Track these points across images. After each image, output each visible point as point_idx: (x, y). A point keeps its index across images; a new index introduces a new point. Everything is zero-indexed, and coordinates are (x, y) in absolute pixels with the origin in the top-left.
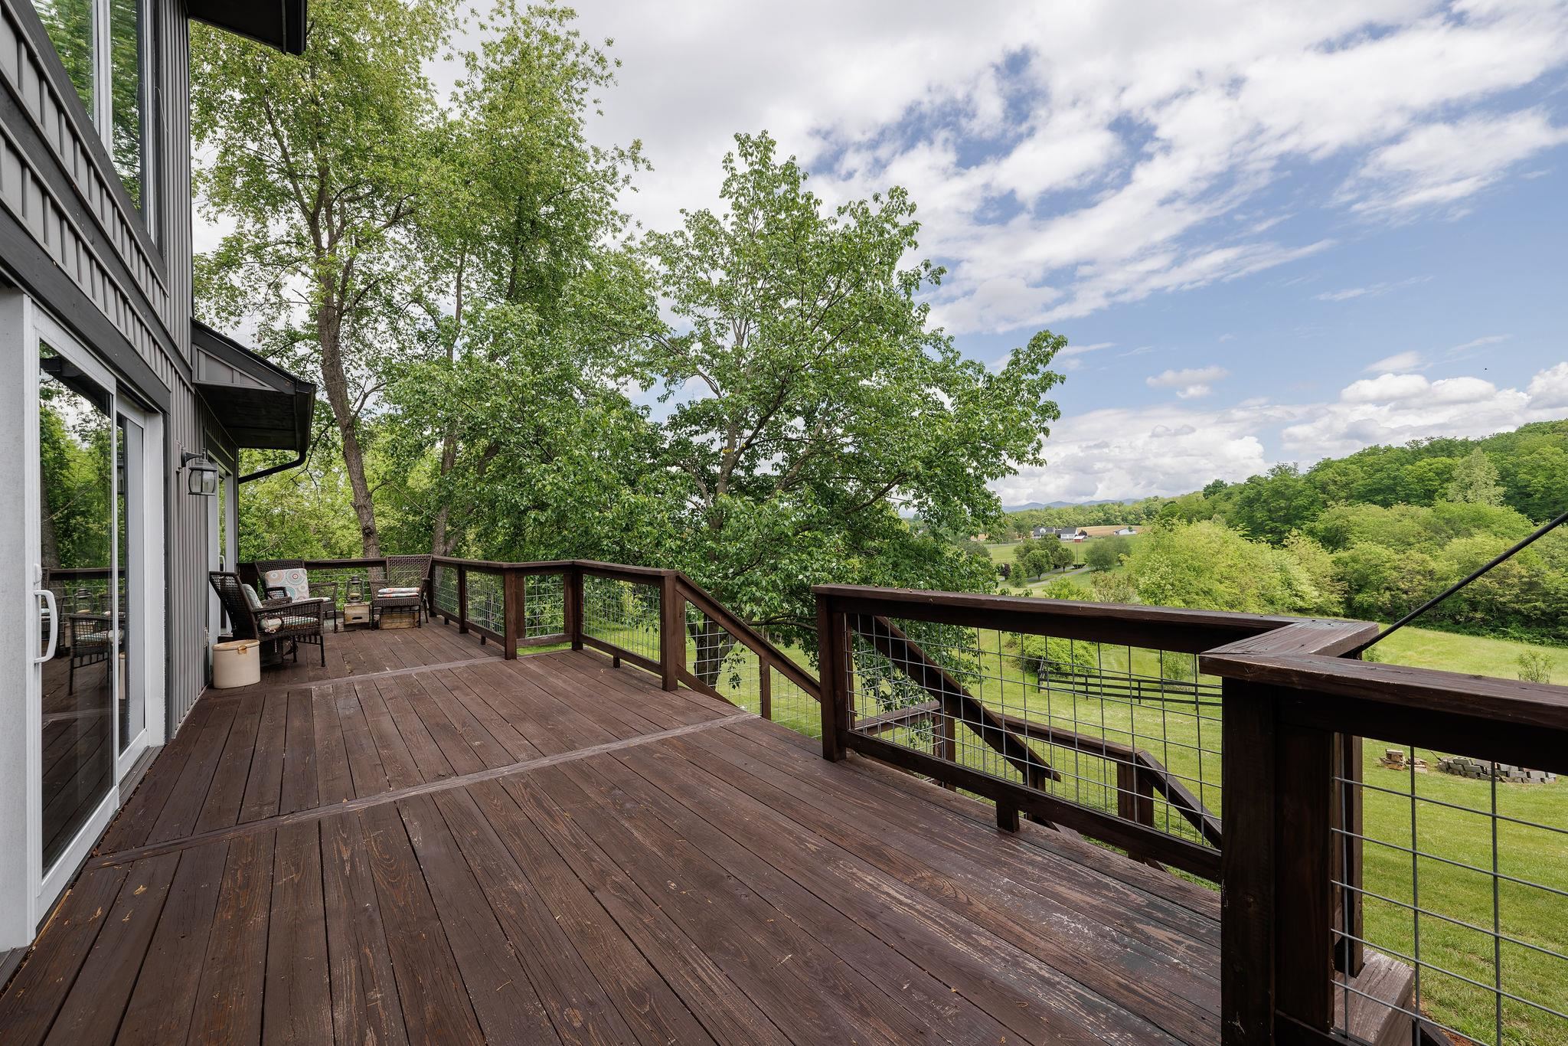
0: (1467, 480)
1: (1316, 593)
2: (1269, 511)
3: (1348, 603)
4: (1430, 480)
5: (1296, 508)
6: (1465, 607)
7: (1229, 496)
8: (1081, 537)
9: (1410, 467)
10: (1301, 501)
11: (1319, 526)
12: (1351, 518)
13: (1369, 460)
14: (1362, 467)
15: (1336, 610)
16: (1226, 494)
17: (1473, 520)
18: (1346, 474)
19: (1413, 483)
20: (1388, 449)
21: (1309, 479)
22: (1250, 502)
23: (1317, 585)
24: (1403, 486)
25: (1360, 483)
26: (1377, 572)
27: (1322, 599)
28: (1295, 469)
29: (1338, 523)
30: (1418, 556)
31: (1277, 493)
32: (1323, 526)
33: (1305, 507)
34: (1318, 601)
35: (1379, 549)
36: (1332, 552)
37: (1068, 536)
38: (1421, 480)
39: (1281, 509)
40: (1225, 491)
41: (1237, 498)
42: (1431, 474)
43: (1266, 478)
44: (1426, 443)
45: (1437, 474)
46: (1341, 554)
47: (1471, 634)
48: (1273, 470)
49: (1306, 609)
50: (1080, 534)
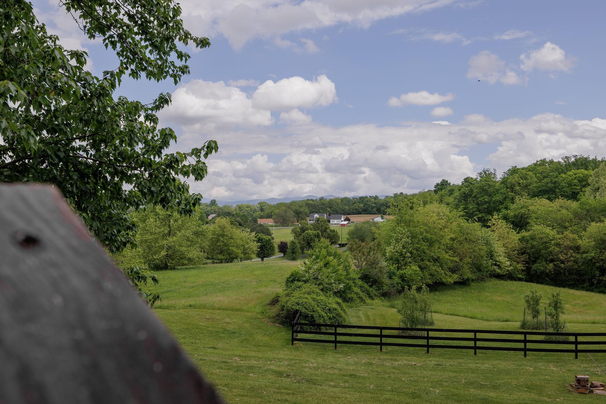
0: (596, 185)
1: (508, 263)
2: (478, 204)
3: (528, 270)
4: (575, 185)
5: (494, 202)
6: (597, 273)
7: (451, 192)
8: (346, 223)
9: (563, 175)
10: (498, 197)
11: (511, 214)
12: (530, 208)
13: (540, 169)
14: (536, 174)
15: (520, 276)
16: (450, 191)
17: (602, 211)
18: (526, 179)
19: (565, 187)
20: (551, 162)
21: (504, 181)
22: (465, 197)
23: (509, 257)
24: (559, 189)
25: (535, 185)
26: (546, 248)
27: (512, 268)
28: (494, 174)
29: (523, 211)
30: (571, 236)
31: (483, 191)
32: (512, 214)
33: (501, 202)
34: (509, 269)
35: (548, 230)
36: (518, 233)
37: (336, 221)
38: (570, 185)
39: (485, 203)
40: (449, 188)
41: (457, 194)
42: (576, 181)
43: (476, 179)
44: (573, 159)
45: (579, 181)
46: (524, 234)
47: (600, 292)
48: (481, 174)
49: (502, 275)
50: (345, 220)
